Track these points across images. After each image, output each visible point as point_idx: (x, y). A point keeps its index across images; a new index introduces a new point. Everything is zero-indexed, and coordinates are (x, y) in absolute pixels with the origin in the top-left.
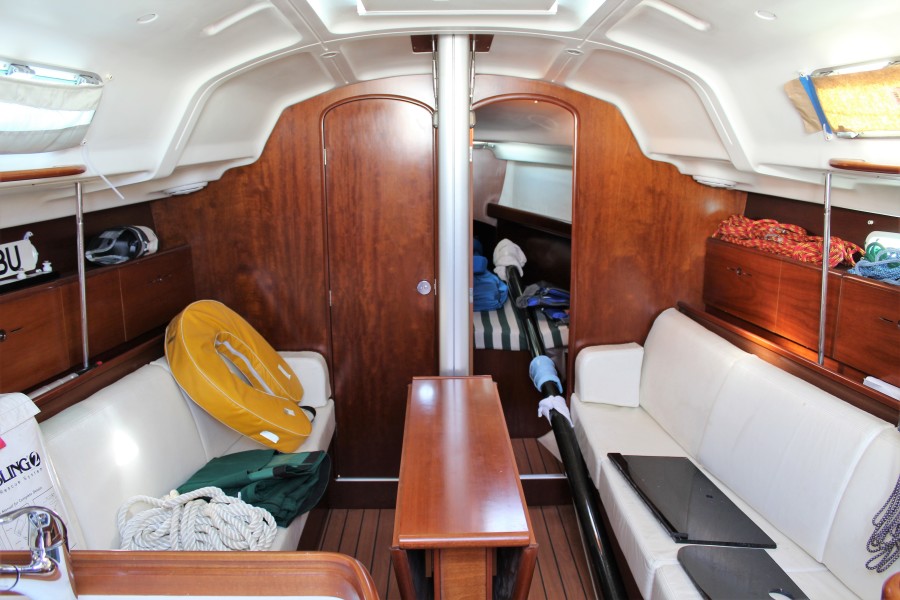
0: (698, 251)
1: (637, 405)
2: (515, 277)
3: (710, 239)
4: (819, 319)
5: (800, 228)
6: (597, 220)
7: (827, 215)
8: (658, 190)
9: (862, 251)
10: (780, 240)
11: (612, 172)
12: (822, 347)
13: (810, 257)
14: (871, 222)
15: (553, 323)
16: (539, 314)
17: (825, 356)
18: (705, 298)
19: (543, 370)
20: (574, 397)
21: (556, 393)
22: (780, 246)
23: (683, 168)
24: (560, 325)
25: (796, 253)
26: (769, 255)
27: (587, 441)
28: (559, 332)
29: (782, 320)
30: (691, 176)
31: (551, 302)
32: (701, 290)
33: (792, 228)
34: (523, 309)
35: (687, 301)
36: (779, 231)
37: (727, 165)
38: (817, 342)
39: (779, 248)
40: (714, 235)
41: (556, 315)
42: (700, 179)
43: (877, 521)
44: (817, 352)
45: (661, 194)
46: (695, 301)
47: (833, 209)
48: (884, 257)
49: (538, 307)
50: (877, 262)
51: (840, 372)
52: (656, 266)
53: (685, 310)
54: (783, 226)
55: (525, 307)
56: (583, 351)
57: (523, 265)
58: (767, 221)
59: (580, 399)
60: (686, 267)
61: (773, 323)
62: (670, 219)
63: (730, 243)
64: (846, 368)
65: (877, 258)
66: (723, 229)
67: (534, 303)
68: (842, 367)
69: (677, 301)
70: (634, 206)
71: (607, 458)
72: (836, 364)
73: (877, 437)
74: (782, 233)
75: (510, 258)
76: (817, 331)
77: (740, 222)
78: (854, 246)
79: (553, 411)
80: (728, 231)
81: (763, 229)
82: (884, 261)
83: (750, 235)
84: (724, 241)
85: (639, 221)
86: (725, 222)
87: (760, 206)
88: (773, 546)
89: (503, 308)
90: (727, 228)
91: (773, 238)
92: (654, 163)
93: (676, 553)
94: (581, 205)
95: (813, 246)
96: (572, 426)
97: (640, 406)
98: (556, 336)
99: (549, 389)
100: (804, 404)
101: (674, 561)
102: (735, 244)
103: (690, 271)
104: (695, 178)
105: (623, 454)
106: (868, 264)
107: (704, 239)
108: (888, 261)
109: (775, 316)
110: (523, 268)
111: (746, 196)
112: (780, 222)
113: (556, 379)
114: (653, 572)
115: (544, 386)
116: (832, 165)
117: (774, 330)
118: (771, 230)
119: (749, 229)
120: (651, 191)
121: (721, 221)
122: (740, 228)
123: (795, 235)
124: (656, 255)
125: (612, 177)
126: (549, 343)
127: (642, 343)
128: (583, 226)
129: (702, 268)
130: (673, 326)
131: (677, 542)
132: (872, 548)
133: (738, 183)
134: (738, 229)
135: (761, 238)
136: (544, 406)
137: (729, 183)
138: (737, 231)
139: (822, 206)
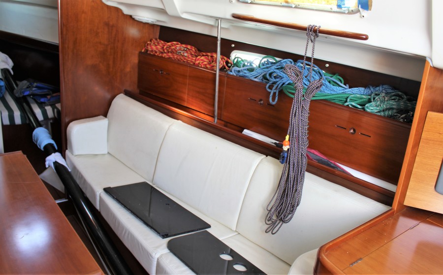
0: (135, 60)
1: (107, 153)
2: (9, 76)
3: (140, 52)
4: (214, 99)
5: (193, 47)
6: (75, 42)
7: (219, 42)
8: (111, 23)
9: (229, 61)
10: (186, 54)
11: (83, 12)
12: (216, 114)
13: (206, 65)
14: (233, 46)
15: (41, 105)
16: (30, 100)
17: (218, 119)
18: (139, 87)
19: (43, 137)
20: (67, 152)
21: (55, 151)
22: (186, 58)
23: (126, 11)
24: (46, 106)
25: (197, 62)
26: (179, 63)
27: (85, 181)
28: (46, 110)
29: (191, 99)
30: (131, 16)
31: (39, 92)
32: (136, 82)
33: (189, 47)
34: (20, 97)
35: (129, 89)
36: (183, 49)
37: (162, 11)
38: (214, 112)
39: (185, 59)
40: (143, 51)
41: (42, 100)
42: (137, 18)
43: (269, 209)
44: (213, 117)
45: (113, 26)
46: (134, 89)
47: (222, 39)
48: (244, 65)
49: (29, 95)
50: (242, 68)
51: (225, 126)
52: (111, 69)
53: (129, 94)
54: (184, 46)
55: (21, 96)
56: (71, 124)
57: (12, 67)
58: (175, 43)
59: (73, 155)
60: (128, 69)
61: (184, 101)
62: (118, 41)
63: (154, 55)
64: (229, 125)
65: (242, 65)
66: (149, 47)
67: (27, 93)
68: (227, 124)
69: (124, 89)
70: (97, 33)
71: (103, 191)
72: (223, 123)
73: (259, 163)
74: (184, 50)
75: (3, 64)
76: (213, 105)
77: (158, 43)
78: (225, 58)
79: (56, 163)
80: (152, 48)
81: (173, 47)
82: (245, 68)
83: (165, 51)
84: (150, 54)
85: (100, 43)
86: (149, 42)
87: (168, 34)
88: (209, 226)
89: (3, 96)
90: (151, 46)
91: (182, 53)
92: (109, 7)
93: (165, 245)
94: (65, 33)
95: (206, 58)
96: (70, 170)
97: (108, 153)
98: (44, 113)
99: (49, 150)
100: (216, 148)
101: (167, 251)
102: (158, 56)
103: (130, 71)
104: (134, 17)
105: (112, 187)
106: (238, 69)
107: (137, 52)
108: (247, 68)
109: (186, 97)
110: (12, 69)
111: (159, 28)
112: (182, 43)
113: (52, 142)
114: (156, 260)
115: (46, 147)
116: (234, 17)
117: (186, 105)
118: (178, 48)
119: (165, 47)
120: (107, 24)
121: (146, 42)
122: (158, 47)
123: (191, 51)
124: (111, 63)
125: (83, 15)
126: (40, 117)
127: (105, 115)
128: (66, 46)
129: (136, 70)
130: (123, 104)
131: (163, 238)
132: (268, 222)
133: (158, 21)
134: (157, 47)
135: (172, 52)
136: (50, 160)
137: (153, 20)
138: (157, 48)
139: (216, 38)
